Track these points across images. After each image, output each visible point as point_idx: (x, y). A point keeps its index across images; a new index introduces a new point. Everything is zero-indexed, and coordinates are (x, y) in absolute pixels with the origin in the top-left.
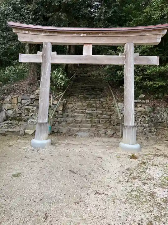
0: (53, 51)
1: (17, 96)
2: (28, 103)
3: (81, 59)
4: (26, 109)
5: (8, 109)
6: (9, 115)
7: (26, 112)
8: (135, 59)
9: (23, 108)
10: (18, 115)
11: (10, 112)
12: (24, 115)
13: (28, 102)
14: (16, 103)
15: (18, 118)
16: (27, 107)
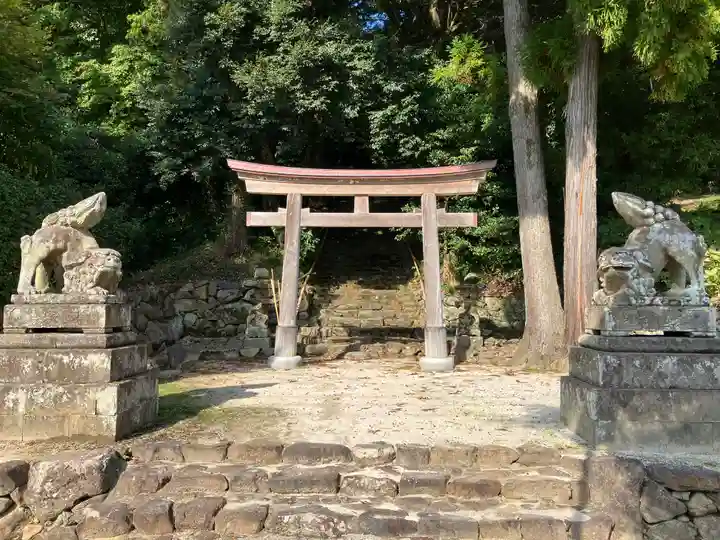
0: (304, 206)
1: (205, 282)
2: (231, 298)
3: (351, 220)
4: (228, 310)
5: (186, 312)
6: (189, 326)
7: (227, 316)
8: (440, 218)
9: (221, 307)
10: (208, 325)
11: (191, 318)
12: (222, 325)
13: (232, 294)
14: (205, 298)
15: (208, 331)
16: (230, 306)
